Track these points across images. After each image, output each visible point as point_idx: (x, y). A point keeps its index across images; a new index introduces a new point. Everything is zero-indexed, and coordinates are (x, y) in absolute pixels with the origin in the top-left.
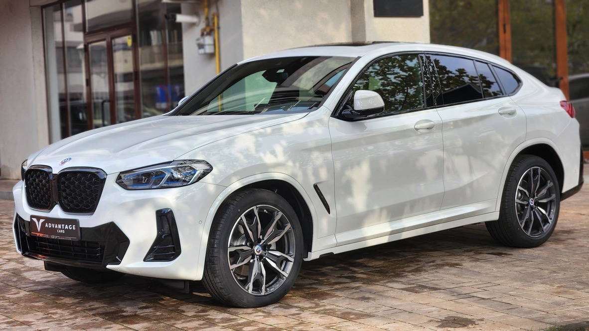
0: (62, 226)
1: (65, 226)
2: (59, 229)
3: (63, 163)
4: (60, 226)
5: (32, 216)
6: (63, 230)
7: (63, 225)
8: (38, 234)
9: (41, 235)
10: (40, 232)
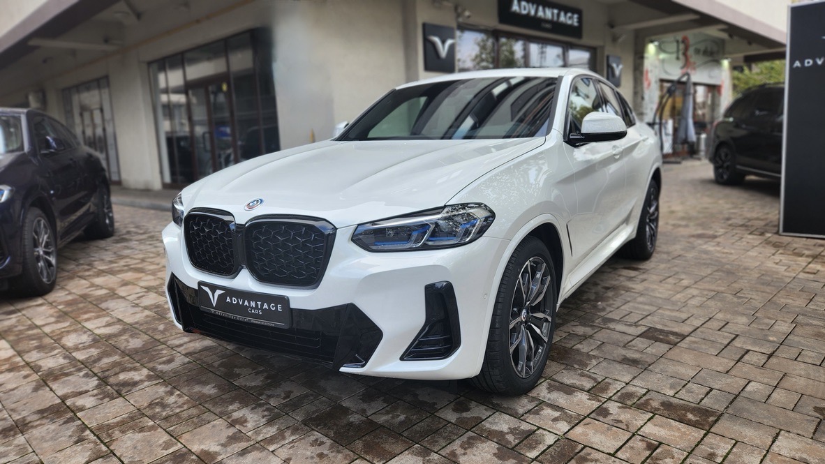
0: (257, 305)
1: (262, 305)
2: (252, 308)
3: (250, 207)
4: (253, 304)
5: (200, 283)
6: (259, 309)
7: (259, 303)
8: (213, 311)
9: (218, 312)
10: (216, 308)
